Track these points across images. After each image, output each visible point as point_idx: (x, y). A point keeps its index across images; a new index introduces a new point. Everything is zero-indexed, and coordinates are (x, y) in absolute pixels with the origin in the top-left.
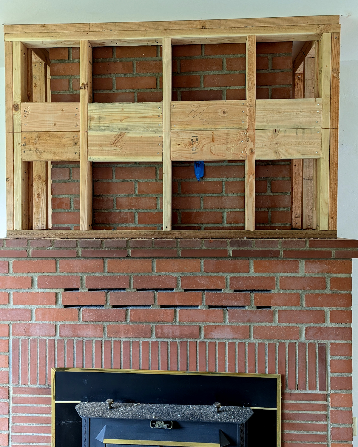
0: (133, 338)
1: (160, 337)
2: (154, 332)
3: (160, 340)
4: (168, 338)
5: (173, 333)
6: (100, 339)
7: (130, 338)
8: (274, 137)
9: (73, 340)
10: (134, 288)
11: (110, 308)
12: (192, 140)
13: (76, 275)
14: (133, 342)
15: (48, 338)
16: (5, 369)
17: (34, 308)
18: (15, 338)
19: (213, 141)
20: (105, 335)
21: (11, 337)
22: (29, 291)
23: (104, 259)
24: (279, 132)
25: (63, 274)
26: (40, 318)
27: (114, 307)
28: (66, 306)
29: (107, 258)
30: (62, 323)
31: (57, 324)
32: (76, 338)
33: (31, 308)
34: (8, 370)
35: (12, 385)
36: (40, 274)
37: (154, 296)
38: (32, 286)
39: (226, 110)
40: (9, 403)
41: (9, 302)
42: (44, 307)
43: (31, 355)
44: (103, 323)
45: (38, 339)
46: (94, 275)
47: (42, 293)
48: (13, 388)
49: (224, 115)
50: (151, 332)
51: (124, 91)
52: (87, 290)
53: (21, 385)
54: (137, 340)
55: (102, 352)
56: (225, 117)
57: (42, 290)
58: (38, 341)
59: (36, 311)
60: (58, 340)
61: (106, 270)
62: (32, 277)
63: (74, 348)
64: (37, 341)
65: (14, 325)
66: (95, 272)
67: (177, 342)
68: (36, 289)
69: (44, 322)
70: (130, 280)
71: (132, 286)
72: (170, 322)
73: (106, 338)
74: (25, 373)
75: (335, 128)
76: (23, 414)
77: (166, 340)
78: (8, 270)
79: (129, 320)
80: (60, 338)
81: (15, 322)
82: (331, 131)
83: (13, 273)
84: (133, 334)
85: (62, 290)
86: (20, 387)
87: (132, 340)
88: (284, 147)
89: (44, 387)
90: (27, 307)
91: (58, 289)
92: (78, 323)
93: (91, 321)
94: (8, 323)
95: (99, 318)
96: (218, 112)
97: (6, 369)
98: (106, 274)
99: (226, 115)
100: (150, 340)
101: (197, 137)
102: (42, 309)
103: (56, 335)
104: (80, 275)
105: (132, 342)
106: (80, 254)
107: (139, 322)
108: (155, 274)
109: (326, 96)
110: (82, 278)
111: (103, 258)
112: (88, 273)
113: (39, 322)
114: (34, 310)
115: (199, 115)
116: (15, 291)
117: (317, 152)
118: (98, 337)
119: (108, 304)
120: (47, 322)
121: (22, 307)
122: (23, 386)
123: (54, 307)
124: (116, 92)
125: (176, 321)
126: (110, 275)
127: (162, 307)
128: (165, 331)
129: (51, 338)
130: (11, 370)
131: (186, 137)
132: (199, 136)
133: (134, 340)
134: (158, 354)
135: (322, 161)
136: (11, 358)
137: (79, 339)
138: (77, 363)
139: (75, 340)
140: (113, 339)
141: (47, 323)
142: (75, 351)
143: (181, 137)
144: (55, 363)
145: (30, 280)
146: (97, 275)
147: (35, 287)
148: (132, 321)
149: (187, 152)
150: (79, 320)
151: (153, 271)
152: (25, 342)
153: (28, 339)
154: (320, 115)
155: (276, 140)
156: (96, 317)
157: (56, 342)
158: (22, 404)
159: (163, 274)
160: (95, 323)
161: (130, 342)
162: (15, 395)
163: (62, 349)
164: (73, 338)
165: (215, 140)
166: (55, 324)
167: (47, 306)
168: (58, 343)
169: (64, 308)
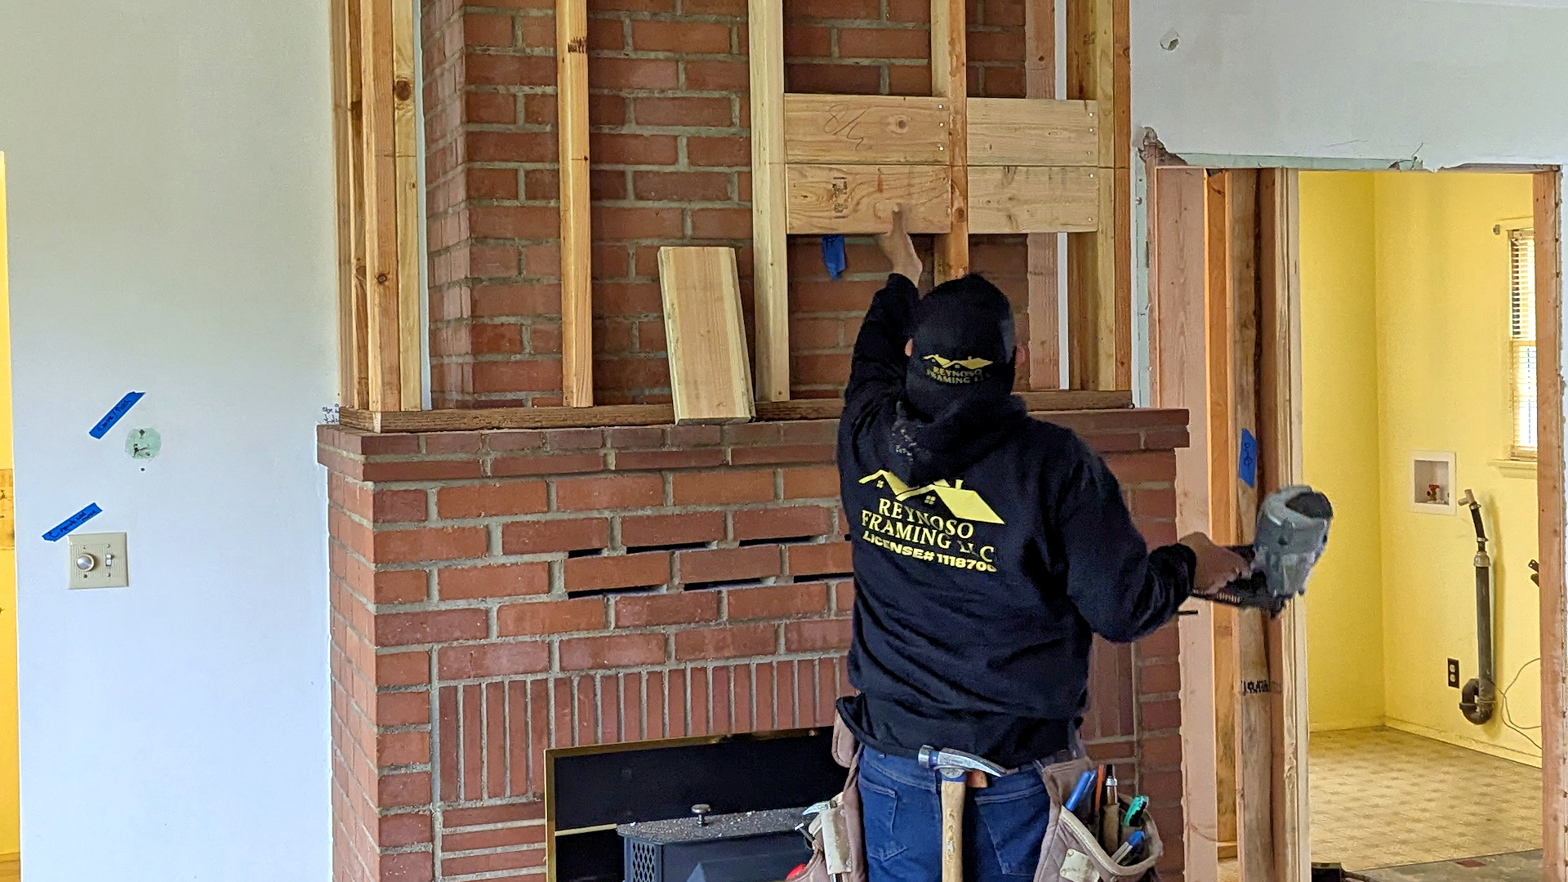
0: (735, 657)
1: (796, 651)
2: (782, 641)
3: (796, 658)
4: (813, 650)
5: (824, 639)
6: (658, 669)
7: (727, 658)
8: (1005, 184)
9: (593, 678)
10: (735, 539)
11: (682, 590)
12: (834, 185)
13: (596, 514)
14: (736, 667)
15: (529, 678)
16: (419, 768)
17: (493, 605)
18: (445, 684)
19: (880, 190)
20: (669, 657)
21: (436, 685)
22: (480, 563)
23: (663, 472)
24: (1015, 173)
25: (565, 516)
26: (511, 628)
27: (688, 587)
28: (572, 595)
29: (671, 470)
30: (565, 637)
31: (552, 641)
32: (600, 671)
33: (486, 605)
34: (428, 768)
35: (439, 807)
36: (509, 519)
37: (781, 554)
38: (488, 549)
39: (904, 118)
40: (433, 853)
41: (428, 596)
42: (520, 600)
43: (488, 723)
44: (663, 629)
45: (506, 683)
46: (640, 513)
47: (514, 567)
48: (444, 813)
49: (899, 131)
50: (777, 639)
51: (652, 55)
52: (623, 551)
53: (463, 804)
54: (746, 661)
55: (664, 701)
56: (901, 134)
57: (513, 559)
58: (507, 687)
59: (499, 611)
60: (556, 680)
61: (671, 500)
62: (487, 527)
63: (595, 695)
64: (504, 687)
65: (441, 654)
66: (643, 508)
67: (832, 659)
68: (498, 557)
69: (520, 638)
70: (725, 521)
71: (731, 535)
72: (816, 613)
73: (672, 664)
74: (474, 770)
75: (1124, 168)
76: (471, 875)
77: (808, 656)
78: (424, 513)
79: (725, 616)
80: (561, 675)
81: (446, 645)
82: (1117, 172)
83: (437, 519)
84: (734, 648)
85: (561, 556)
86: (462, 809)
87: (732, 663)
88: (1025, 207)
89: (524, 800)
90: (475, 604)
91: (554, 554)
92: (605, 634)
93: (636, 627)
94: (427, 647)
95: (657, 616)
96: (889, 124)
97: (422, 766)
98: (669, 509)
99: (905, 130)
100: (774, 659)
101: (846, 180)
102: (513, 606)
103: (550, 668)
104: (607, 514)
105: (733, 668)
106: (612, 464)
107: (750, 620)
108: (782, 503)
109: (1106, 96)
110: (611, 522)
111: (660, 470)
112: (625, 509)
113: (507, 639)
114: (495, 609)
115: (848, 129)
116: (442, 565)
117: (1090, 219)
118: (652, 664)
119: (676, 581)
120: (527, 639)
121: (462, 604)
122: (469, 805)
123: (544, 598)
124: (633, 56)
125: (830, 609)
126: (677, 510)
127: (798, 579)
128: (806, 634)
129: (539, 677)
130: (438, 766)
131: (820, 178)
132: (849, 178)
133: (738, 663)
134: (793, 689)
135: (1100, 238)
136: (437, 738)
137: (608, 673)
138: (603, 733)
139: (598, 676)
140: (690, 666)
141: (529, 640)
142: (599, 704)
143: (810, 179)
144: (549, 739)
145: (483, 535)
146: (648, 512)
147: (495, 554)
148: (731, 619)
149: (826, 214)
150: (606, 626)
151: (776, 496)
152: (472, 692)
153: (480, 684)
154: (1096, 139)
155: (1010, 191)
156: (648, 616)
157: (551, 685)
158: (467, 851)
159: (799, 502)
160: (644, 631)
161: (727, 668)
162: (448, 831)
163: (565, 700)
164: (592, 673)
165: (885, 187)
166: (548, 640)
167: (528, 597)
168: (556, 687)
169: (570, 598)
